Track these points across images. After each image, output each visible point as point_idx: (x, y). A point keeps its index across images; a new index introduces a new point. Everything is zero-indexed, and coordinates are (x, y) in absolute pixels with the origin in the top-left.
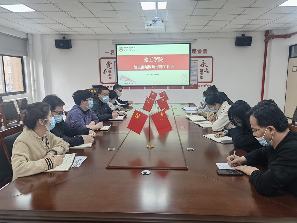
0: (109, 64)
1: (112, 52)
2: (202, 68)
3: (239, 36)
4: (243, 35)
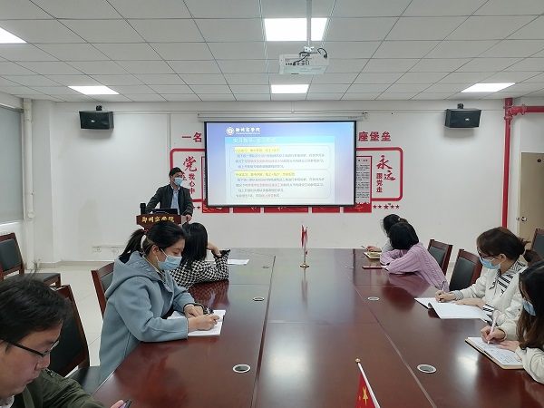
0: (190, 162)
1: (197, 137)
2: (380, 171)
3: (454, 107)
4: (460, 106)
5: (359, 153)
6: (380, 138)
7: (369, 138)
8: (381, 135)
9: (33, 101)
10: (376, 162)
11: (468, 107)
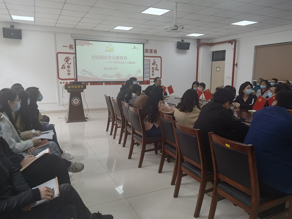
0: (67, 59)
1: (71, 47)
2: (153, 66)
3: (180, 41)
4: (182, 41)
5: (145, 58)
6: (153, 52)
7: (149, 52)
8: (153, 50)
10: (152, 62)
11: (185, 41)
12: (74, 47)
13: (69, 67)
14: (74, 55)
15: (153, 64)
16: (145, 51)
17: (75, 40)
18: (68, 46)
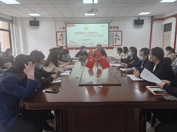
0: (62, 35)
1: (64, 28)
3: (137, 19)
4: (139, 18)
5: (110, 32)
6: (116, 28)
7: (113, 28)
8: (116, 27)
9: (15, 18)
10: (115, 34)
11: (141, 18)
12: (65, 28)
13: (62, 39)
14: (65, 33)
15: (115, 36)
16: (110, 28)
17: (66, 24)
18: (62, 27)
